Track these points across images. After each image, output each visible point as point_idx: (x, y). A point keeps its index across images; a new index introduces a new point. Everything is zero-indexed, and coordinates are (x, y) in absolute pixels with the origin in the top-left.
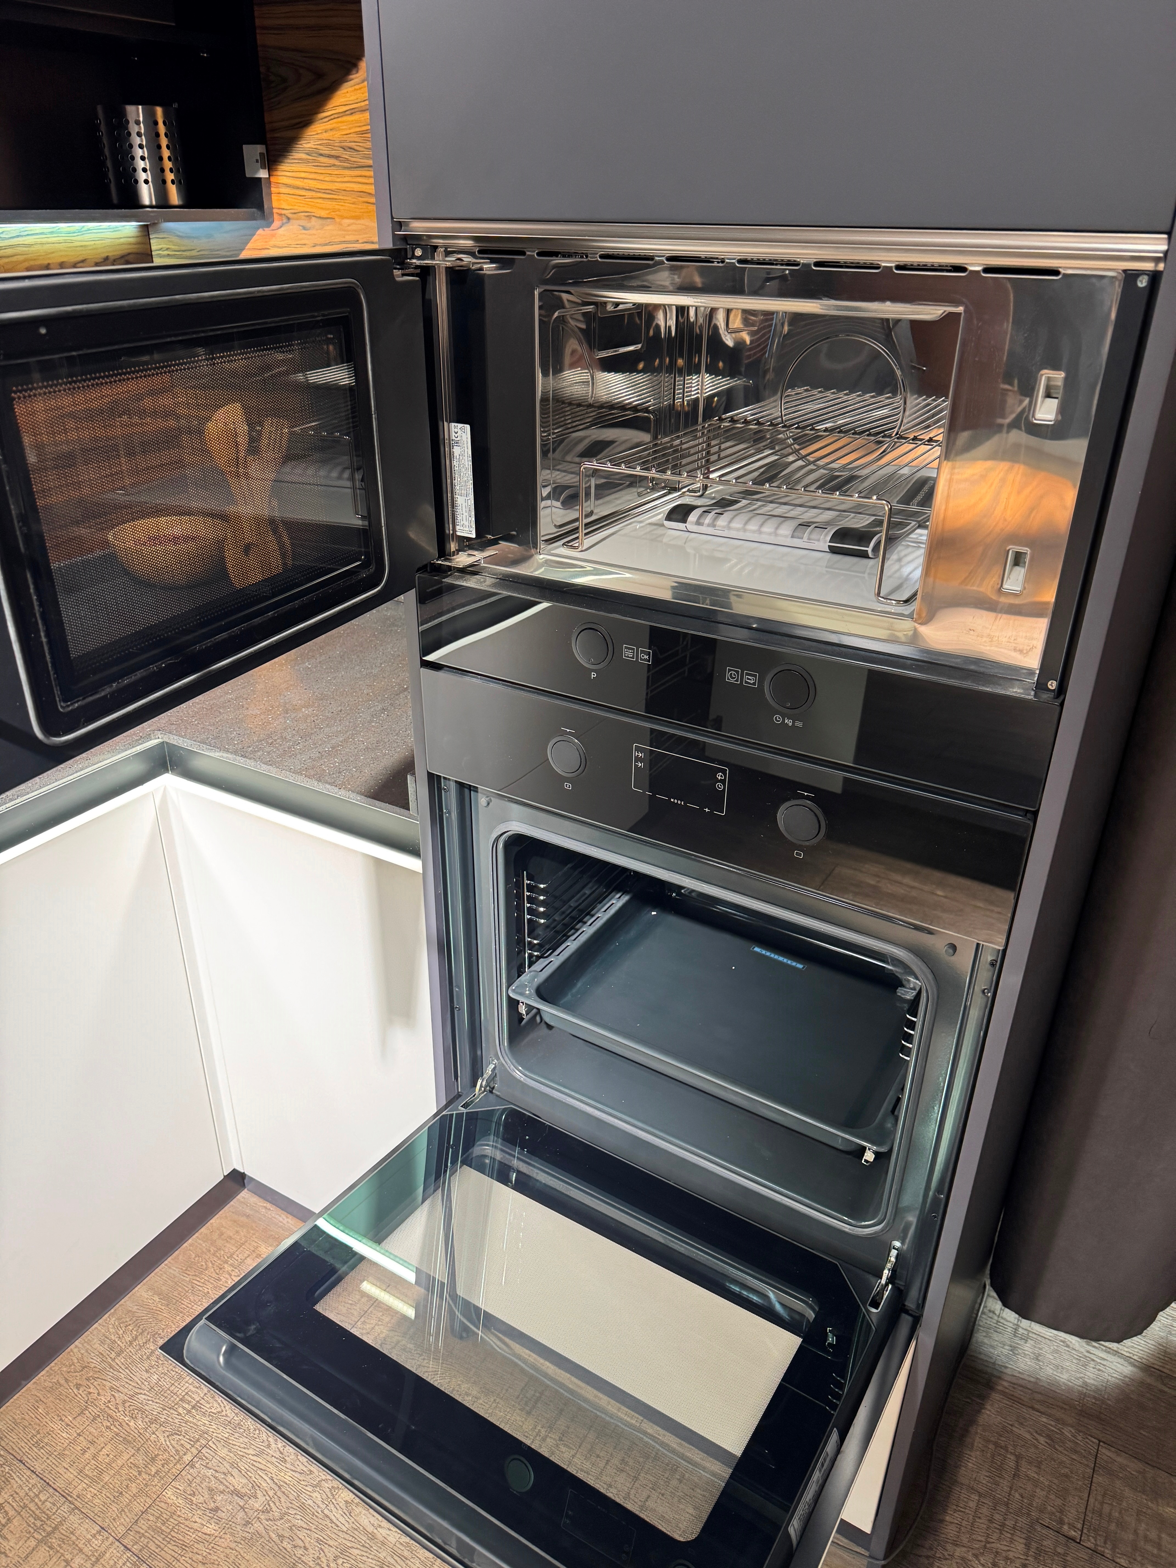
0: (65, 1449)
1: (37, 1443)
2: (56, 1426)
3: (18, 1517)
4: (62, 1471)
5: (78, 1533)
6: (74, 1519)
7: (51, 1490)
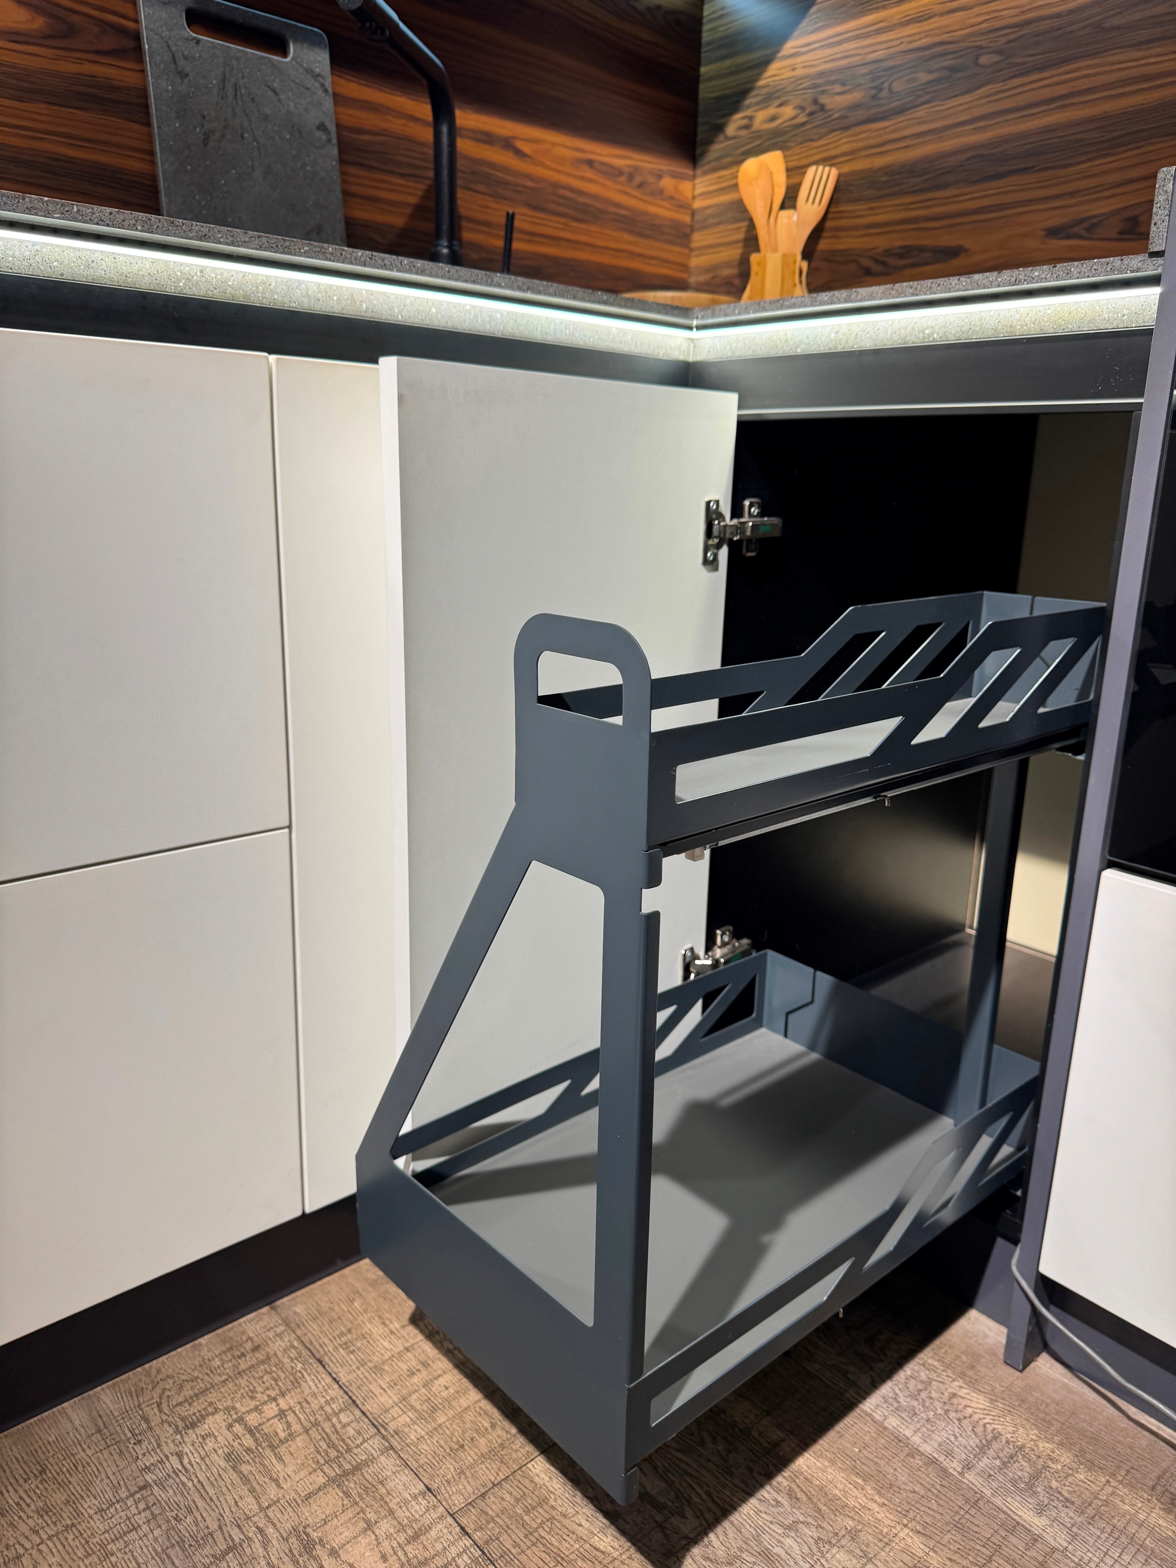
0: (384, 1363)
1: (346, 1343)
2: (375, 1329)
3: (304, 1437)
4: (377, 1391)
5: (390, 1485)
6: (387, 1464)
7: (358, 1413)
